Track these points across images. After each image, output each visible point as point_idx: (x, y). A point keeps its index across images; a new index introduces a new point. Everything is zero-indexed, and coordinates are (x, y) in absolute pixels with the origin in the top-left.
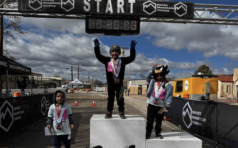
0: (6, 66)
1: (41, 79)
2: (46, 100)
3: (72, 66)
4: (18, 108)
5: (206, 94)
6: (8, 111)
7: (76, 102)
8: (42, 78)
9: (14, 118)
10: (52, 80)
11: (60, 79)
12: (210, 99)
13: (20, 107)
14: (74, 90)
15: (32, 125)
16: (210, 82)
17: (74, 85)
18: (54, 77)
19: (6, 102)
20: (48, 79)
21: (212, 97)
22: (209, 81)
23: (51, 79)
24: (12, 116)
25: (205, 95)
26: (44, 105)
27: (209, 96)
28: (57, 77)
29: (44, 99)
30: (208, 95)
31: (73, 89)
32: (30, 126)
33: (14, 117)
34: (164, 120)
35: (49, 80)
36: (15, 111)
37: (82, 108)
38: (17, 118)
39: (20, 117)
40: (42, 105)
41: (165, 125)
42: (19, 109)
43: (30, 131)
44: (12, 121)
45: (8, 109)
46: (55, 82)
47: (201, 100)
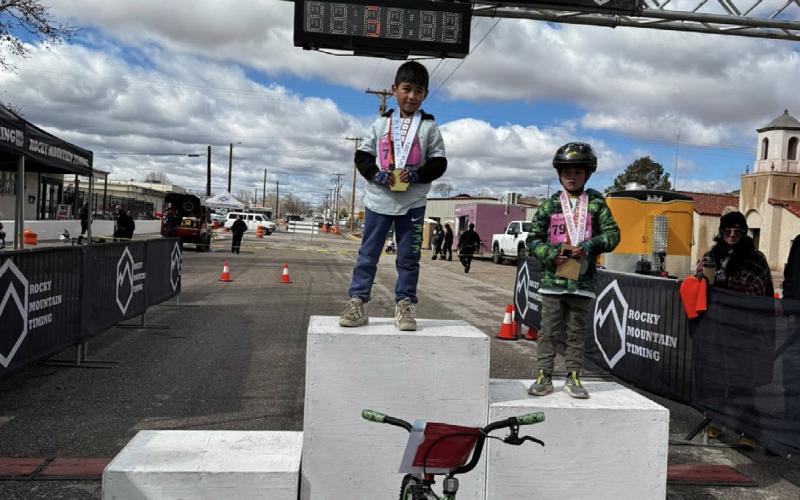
0: (20, 144)
1: (103, 187)
2: (132, 261)
3: (209, 148)
4: (42, 287)
5: (655, 254)
6: (11, 298)
7: (225, 270)
8: (106, 184)
9: (31, 321)
10: (140, 191)
11: (165, 190)
12: (667, 270)
13: (49, 283)
14: (213, 227)
15: (86, 344)
16: (667, 216)
17: (214, 212)
18: (147, 181)
19: (9, 264)
20: (125, 189)
21: (672, 264)
22: (665, 213)
23: (137, 187)
24: (24, 314)
25: (650, 259)
26: (127, 277)
27: (662, 260)
28: (155, 182)
29: (127, 258)
30: (662, 256)
31: (213, 224)
32: (80, 347)
33: (32, 315)
34: (523, 337)
35: (128, 192)
36: (33, 298)
37: (247, 290)
38: (39, 321)
39: (47, 319)
40: (120, 278)
41: (528, 355)
42: (45, 289)
43: (79, 364)
44: (22, 330)
45: (11, 290)
46: (149, 199)
47: (637, 272)
